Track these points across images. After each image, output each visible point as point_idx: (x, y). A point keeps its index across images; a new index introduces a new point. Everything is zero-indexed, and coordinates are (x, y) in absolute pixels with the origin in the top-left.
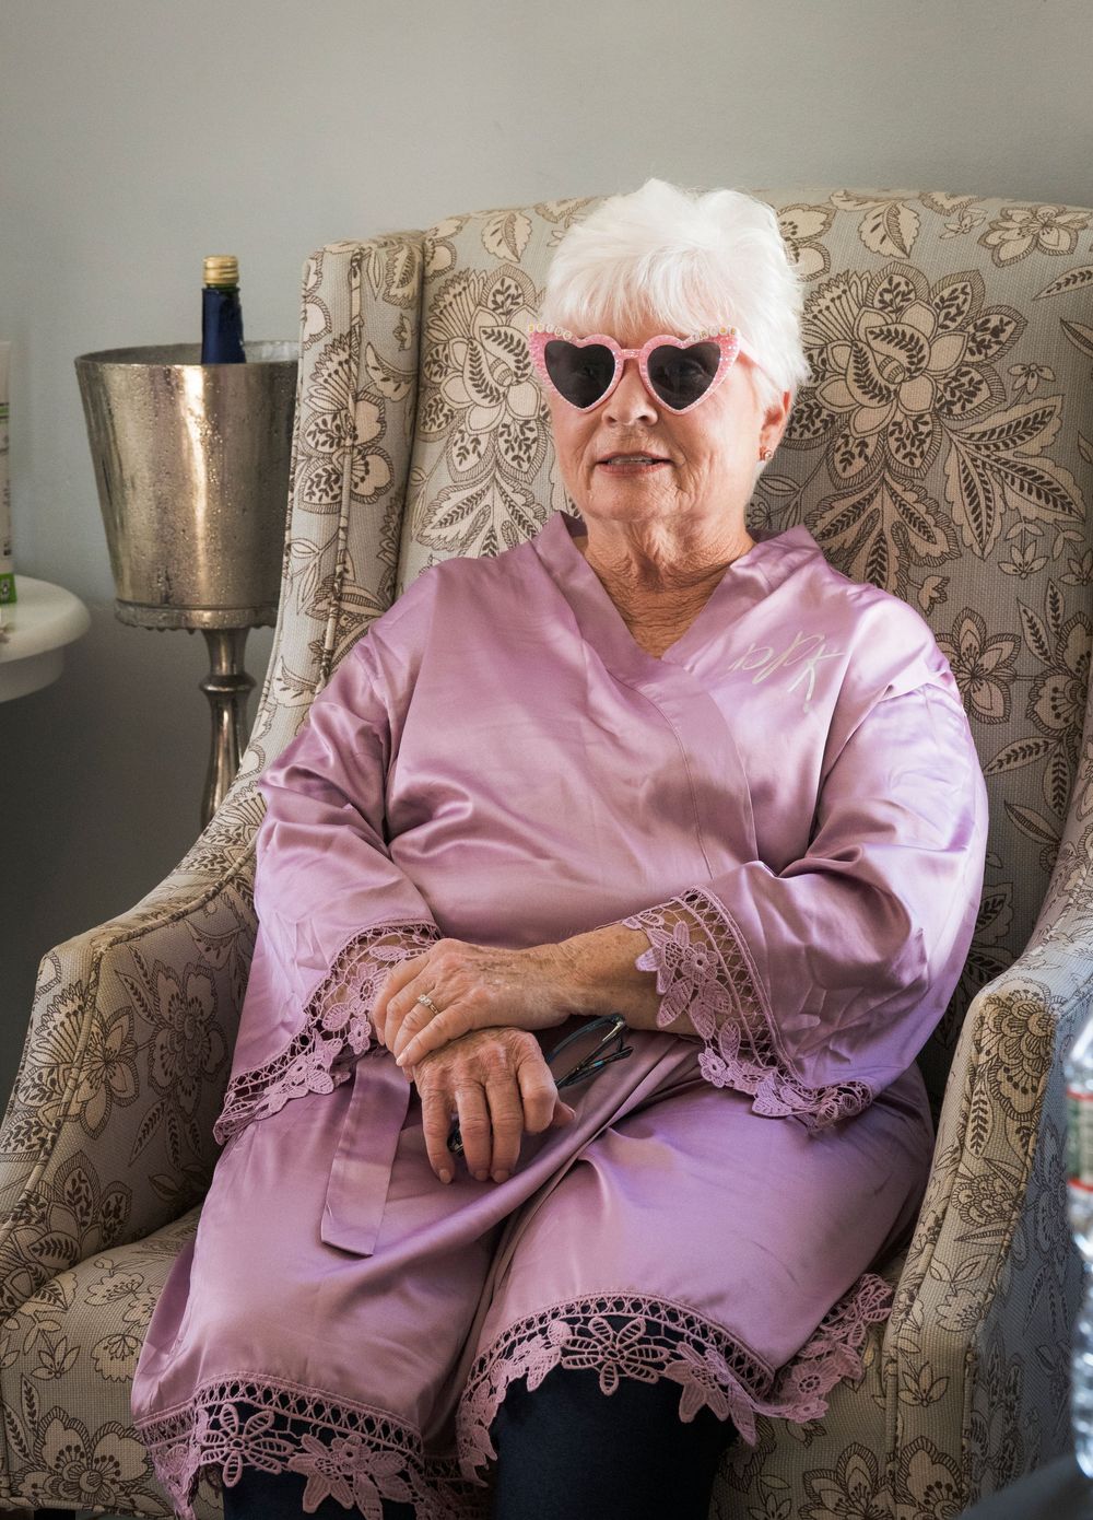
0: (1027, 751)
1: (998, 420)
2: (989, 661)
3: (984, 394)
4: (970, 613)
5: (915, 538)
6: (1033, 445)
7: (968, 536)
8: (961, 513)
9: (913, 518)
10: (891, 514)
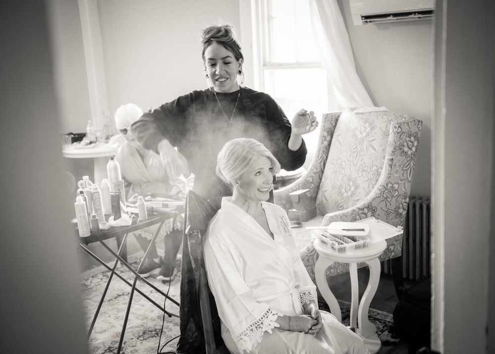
0: (366, 181)
1: (371, 139)
2: (365, 169)
3: (370, 135)
4: (365, 163)
5: (361, 152)
6: (373, 142)
7: (366, 153)
8: (365, 150)
9: (361, 150)
10: (359, 149)
